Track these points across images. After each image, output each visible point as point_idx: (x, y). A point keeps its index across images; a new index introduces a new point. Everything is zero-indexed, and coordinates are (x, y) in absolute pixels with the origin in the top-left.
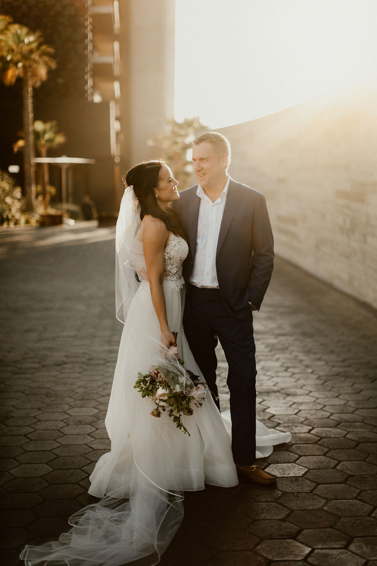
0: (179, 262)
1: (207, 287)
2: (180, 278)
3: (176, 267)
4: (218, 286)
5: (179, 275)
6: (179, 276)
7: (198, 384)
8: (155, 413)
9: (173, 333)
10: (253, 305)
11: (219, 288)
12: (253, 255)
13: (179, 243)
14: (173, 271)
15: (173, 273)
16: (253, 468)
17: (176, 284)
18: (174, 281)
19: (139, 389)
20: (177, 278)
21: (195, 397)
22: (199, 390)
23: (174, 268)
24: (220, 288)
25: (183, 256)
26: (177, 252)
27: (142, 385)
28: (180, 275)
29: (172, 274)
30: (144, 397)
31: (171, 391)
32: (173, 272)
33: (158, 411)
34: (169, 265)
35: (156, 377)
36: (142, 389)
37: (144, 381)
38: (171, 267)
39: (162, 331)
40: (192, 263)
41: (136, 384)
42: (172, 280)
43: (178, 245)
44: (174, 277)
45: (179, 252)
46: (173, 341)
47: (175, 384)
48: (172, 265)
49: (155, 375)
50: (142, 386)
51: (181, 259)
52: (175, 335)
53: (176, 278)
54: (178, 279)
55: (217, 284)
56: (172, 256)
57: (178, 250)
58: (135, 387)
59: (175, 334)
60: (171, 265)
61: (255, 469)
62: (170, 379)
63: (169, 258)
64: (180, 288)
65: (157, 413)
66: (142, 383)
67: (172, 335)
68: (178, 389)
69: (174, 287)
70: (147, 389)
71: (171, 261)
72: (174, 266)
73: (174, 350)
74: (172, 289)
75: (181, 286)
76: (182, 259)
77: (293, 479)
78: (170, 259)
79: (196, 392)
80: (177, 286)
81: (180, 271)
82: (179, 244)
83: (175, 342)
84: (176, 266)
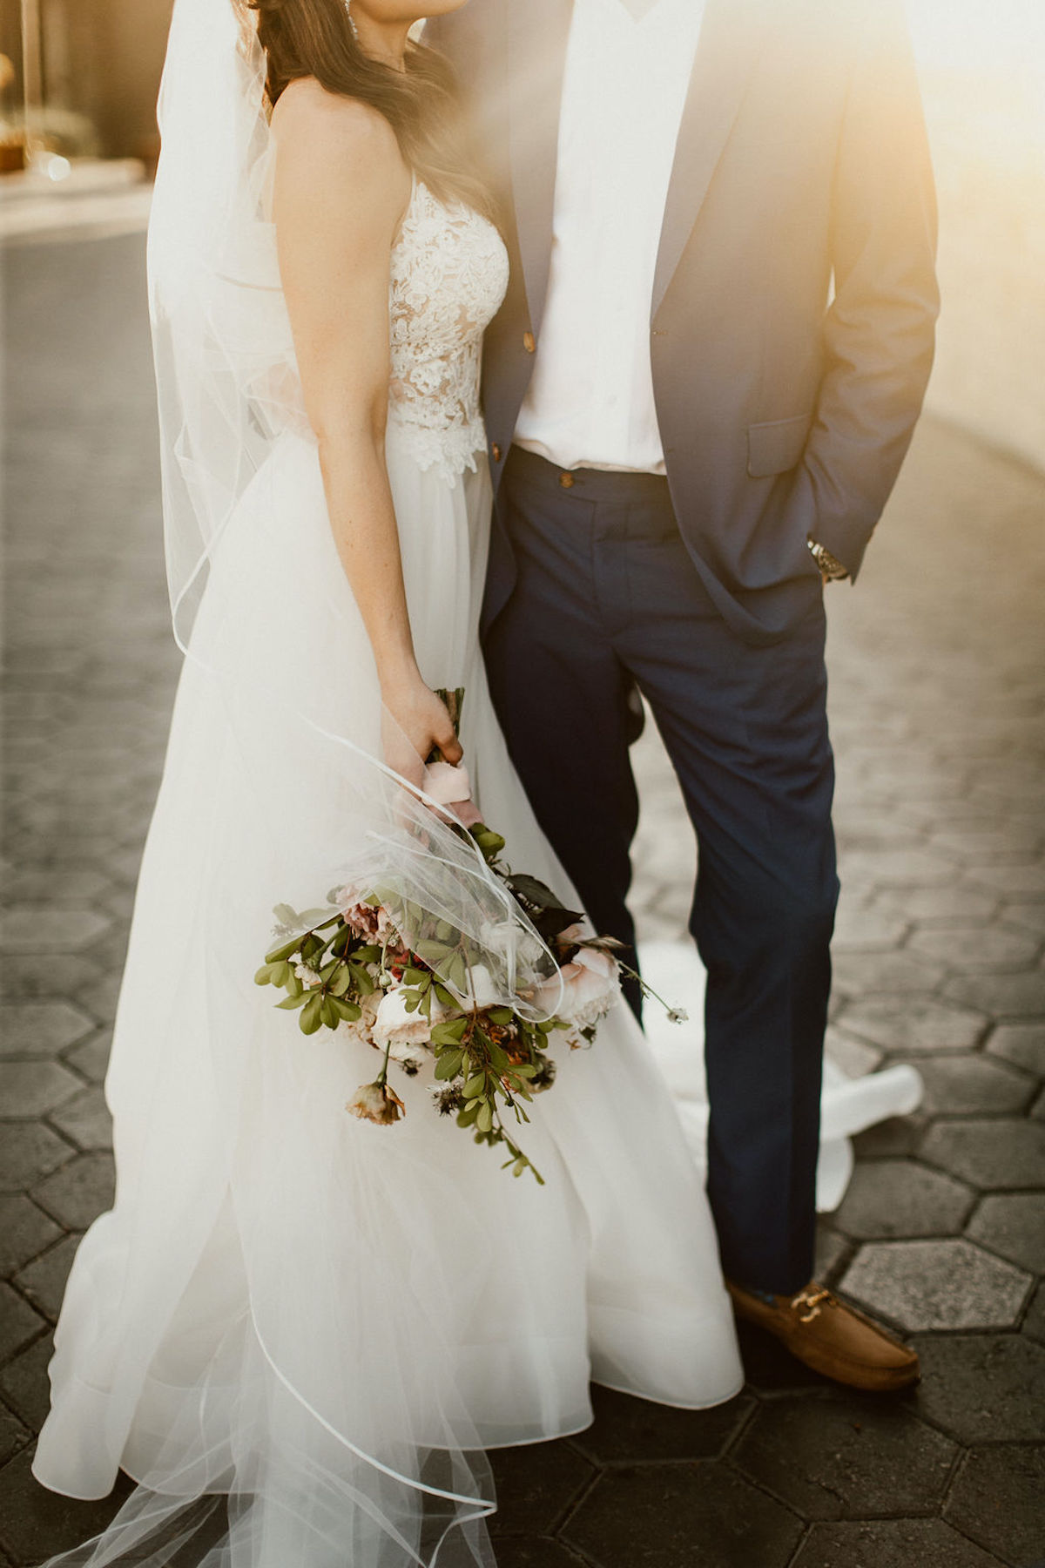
0: (453, 332)
1: (608, 465)
2: (465, 422)
3: (442, 358)
4: (659, 465)
5: (459, 402)
6: (462, 409)
7: (576, 949)
8: (376, 1106)
9: (443, 695)
10: (831, 557)
11: (663, 471)
12: (835, 302)
13: (455, 230)
14: (425, 377)
15: (424, 389)
16: (805, 1308)
17: (443, 446)
18: (433, 432)
19: (283, 993)
20: (451, 418)
21: (567, 1016)
22: (584, 983)
23: (429, 361)
24: (668, 470)
25: (473, 302)
26: (446, 277)
27: (301, 972)
28: (466, 406)
29: (421, 394)
30: (311, 1027)
31: (448, 1002)
32: (426, 384)
33: (389, 1095)
34: (402, 350)
35: (366, 929)
36: (300, 992)
37: (308, 947)
38: (411, 355)
39: (385, 687)
40: (528, 342)
41: (268, 962)
42: (423, 427)
43: (451, 241)
44: (434, 413)
45: (454, 276)
46: (443, 736)
47: (466, 966)
48: (417, 347)
49: (363, 920)
50: (298, 975)
51: (462, 318)
52: (453, 704)
53: (442, 415)
54: (455, 425)
55: (658, 455)
56: (416, 297)
57: (447, 267)
58: (263, 981)
59: (452, 701)
60: (411, 349)
61: (816, 1311)
62: (442, 942)
63: (405, 311)
64: (462, 470)
65: (382, 1105)
66: (296, 958)
67: (436, 702)
68: (481, 990)
69: (431, 462)
70: (327, 988)
71: (412, 325)
72: (427, 351)
73: (448, 783)
74: (422, 472)
75: (466, 458)
76: (470, 318)
77: (984, 1343)
78: (408, 314)
79: (571, 990)
80: (449, 459)
81: (466, 383)
82: (456, 236)
83: (453, 741)
84: (440, 352)
